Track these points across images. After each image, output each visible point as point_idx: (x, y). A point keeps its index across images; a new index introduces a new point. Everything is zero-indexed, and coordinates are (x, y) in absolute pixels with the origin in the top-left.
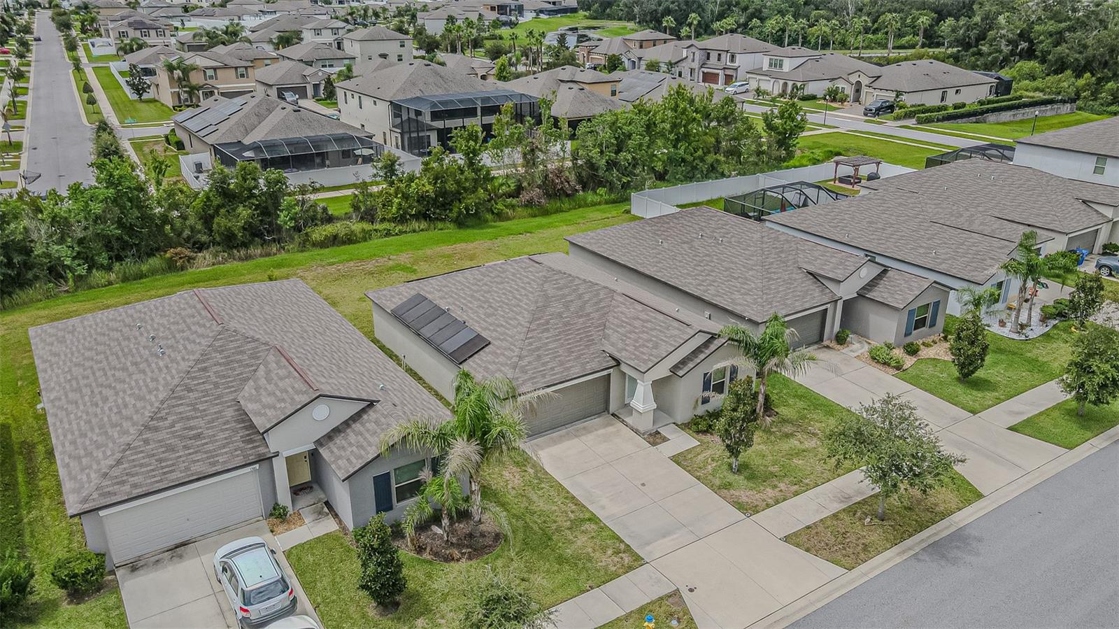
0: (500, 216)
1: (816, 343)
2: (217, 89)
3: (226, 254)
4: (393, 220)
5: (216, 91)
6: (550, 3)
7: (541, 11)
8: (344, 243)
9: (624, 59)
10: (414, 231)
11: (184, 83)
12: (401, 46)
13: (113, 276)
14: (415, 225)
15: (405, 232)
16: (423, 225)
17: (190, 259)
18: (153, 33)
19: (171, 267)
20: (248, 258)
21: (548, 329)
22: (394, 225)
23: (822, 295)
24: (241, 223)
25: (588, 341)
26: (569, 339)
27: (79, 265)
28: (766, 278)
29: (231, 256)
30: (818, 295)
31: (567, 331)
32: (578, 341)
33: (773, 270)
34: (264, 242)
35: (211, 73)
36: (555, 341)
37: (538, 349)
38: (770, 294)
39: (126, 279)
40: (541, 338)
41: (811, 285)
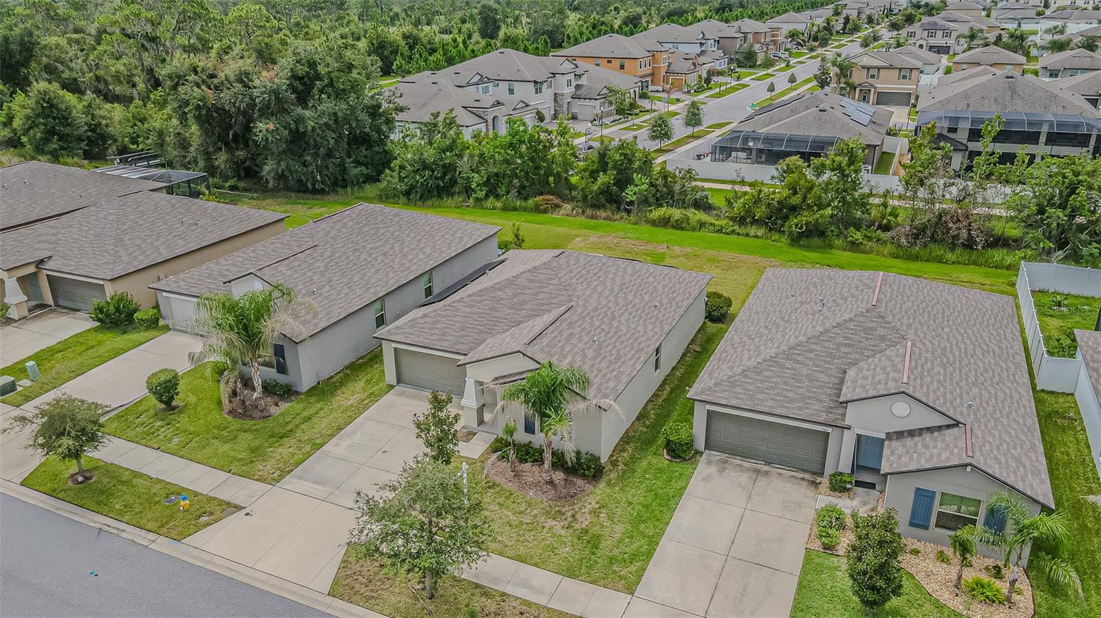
0: (855, 246)
1: (814, 473)
3: (580, 210)
4: (733, 219)
5: (873, 90)
8: (673, 227)
10: (747, 235)
13: (499, 204)
14: (753, 230)
15: (738, 234)
16: (760, 232)
17: (557, 206)
18: (939, 33)
19: (537, 209)
20: (593, 217)
21: (473, 306)
22: (731, 223)
23: (823, 411)
24: (595, 187)
25: (488, 329)
26: (477, 321)
27: (481, 190)
28: (774, 361)
29: (583, 212)
30: (817, 410)
31: (486, 313)
32: (481, 325)
33: (800, 358)
34: (619, 209)
35: (875, 72)
36: (464, 317)
37: (445, 316)
38: (749, 378)
39: (505, 209)
40: (459, 310)
41: (826, 394)
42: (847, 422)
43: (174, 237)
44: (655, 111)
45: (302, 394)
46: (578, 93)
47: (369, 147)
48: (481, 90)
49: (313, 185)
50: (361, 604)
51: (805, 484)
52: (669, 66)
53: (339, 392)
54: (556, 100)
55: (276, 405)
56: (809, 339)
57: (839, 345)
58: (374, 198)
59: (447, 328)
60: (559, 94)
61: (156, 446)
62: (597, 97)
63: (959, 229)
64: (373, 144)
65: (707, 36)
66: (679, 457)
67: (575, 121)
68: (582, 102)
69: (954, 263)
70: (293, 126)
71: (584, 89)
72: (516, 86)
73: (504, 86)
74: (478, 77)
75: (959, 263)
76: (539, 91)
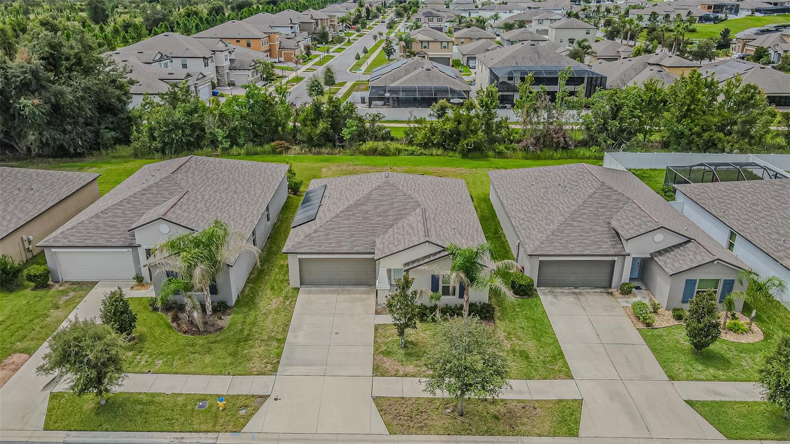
0: (500, 155)
1: (604, 288)
2: (428, 55)
3: (307, 149)
4: (420, 145)
5: (426, 56)
6: (771, 4)
7: (759, 10)
8: (380, 154)
9: (771, 51)
10: (432, 155)
11: (407, 50)
12: (587, 33)
13: (243, 151)
14: (434, 151)
15: (425, 154)
16: (440, 152)
17: (288, 148)
18: (435, 19)
19: (274, 152)
20: (319, 153)
21: (350, 219)
22: (418, 148)
23: (610, 248)
24: (318, 132)
25: (371, 233)
26: (359, 228)
27: (226, 142)
28: (567, 224)
29: (310, 151)
30: (607, 247)
31: (362, 223)
32: (364, 231)
33: (580, 219)
34: (334, 146)
35: (426, 44)
36: (347, 227)
37: (332, 229)
38: (559, 236)
39: (248, 154)
40: (340, 223)
41: (607, 238)
42: (627, 251)
43: (20, 201)
44: (285, 77)
45: (232, 307)
46: (232, 66)
47: (115, 115)
48: (163, 65)
49: (75, 150)
50: (419, 433)
51: (605, 294)
52: (280, 43)
53: (257, 300)
54: (217, 72)
55: (220, 319)
56: (578, 207)
57: (597, 208)
58: (130, 156)
59: (339, 237)
60: (220, 67)
61: (147, 371)
62: (250, 68)
63: (558, 138)
64: (117, 112)
65: (294, 22)
66: (527, 294)
67: (235, 87)
68: (238, 72)
69: (559, 159)
70: (53, 100)
71: (236, 61)
72: (189, 62)
73: (178, 62)
74: (159, 56)
75: (562, 158)
76: (206, 65)
